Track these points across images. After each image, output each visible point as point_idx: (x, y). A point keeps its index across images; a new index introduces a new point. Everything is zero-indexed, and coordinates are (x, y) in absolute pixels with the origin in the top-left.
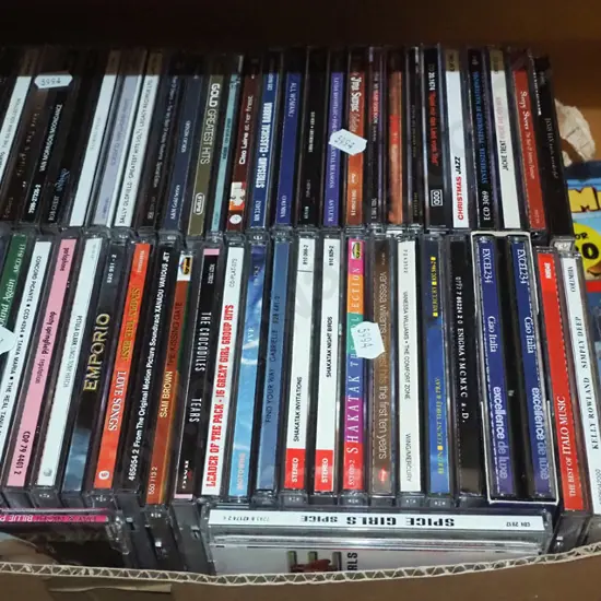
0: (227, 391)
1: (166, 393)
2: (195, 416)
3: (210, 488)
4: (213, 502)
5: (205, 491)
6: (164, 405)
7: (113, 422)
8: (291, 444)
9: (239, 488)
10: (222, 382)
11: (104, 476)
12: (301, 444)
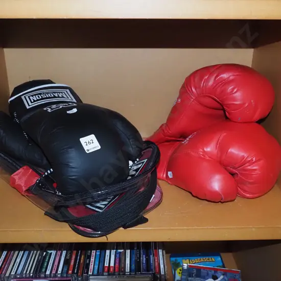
0: (94, 258)
1: (82, 258)
2: (88, 262)
3: (90, 273)
4: (90, 275)
5: (89, 273)
6: (82, 261)
7: (72, 263)
8: (105, 265)
9: (96, 272)
10: (93, 257)
11: (70, 272)
12: (108, 265)
